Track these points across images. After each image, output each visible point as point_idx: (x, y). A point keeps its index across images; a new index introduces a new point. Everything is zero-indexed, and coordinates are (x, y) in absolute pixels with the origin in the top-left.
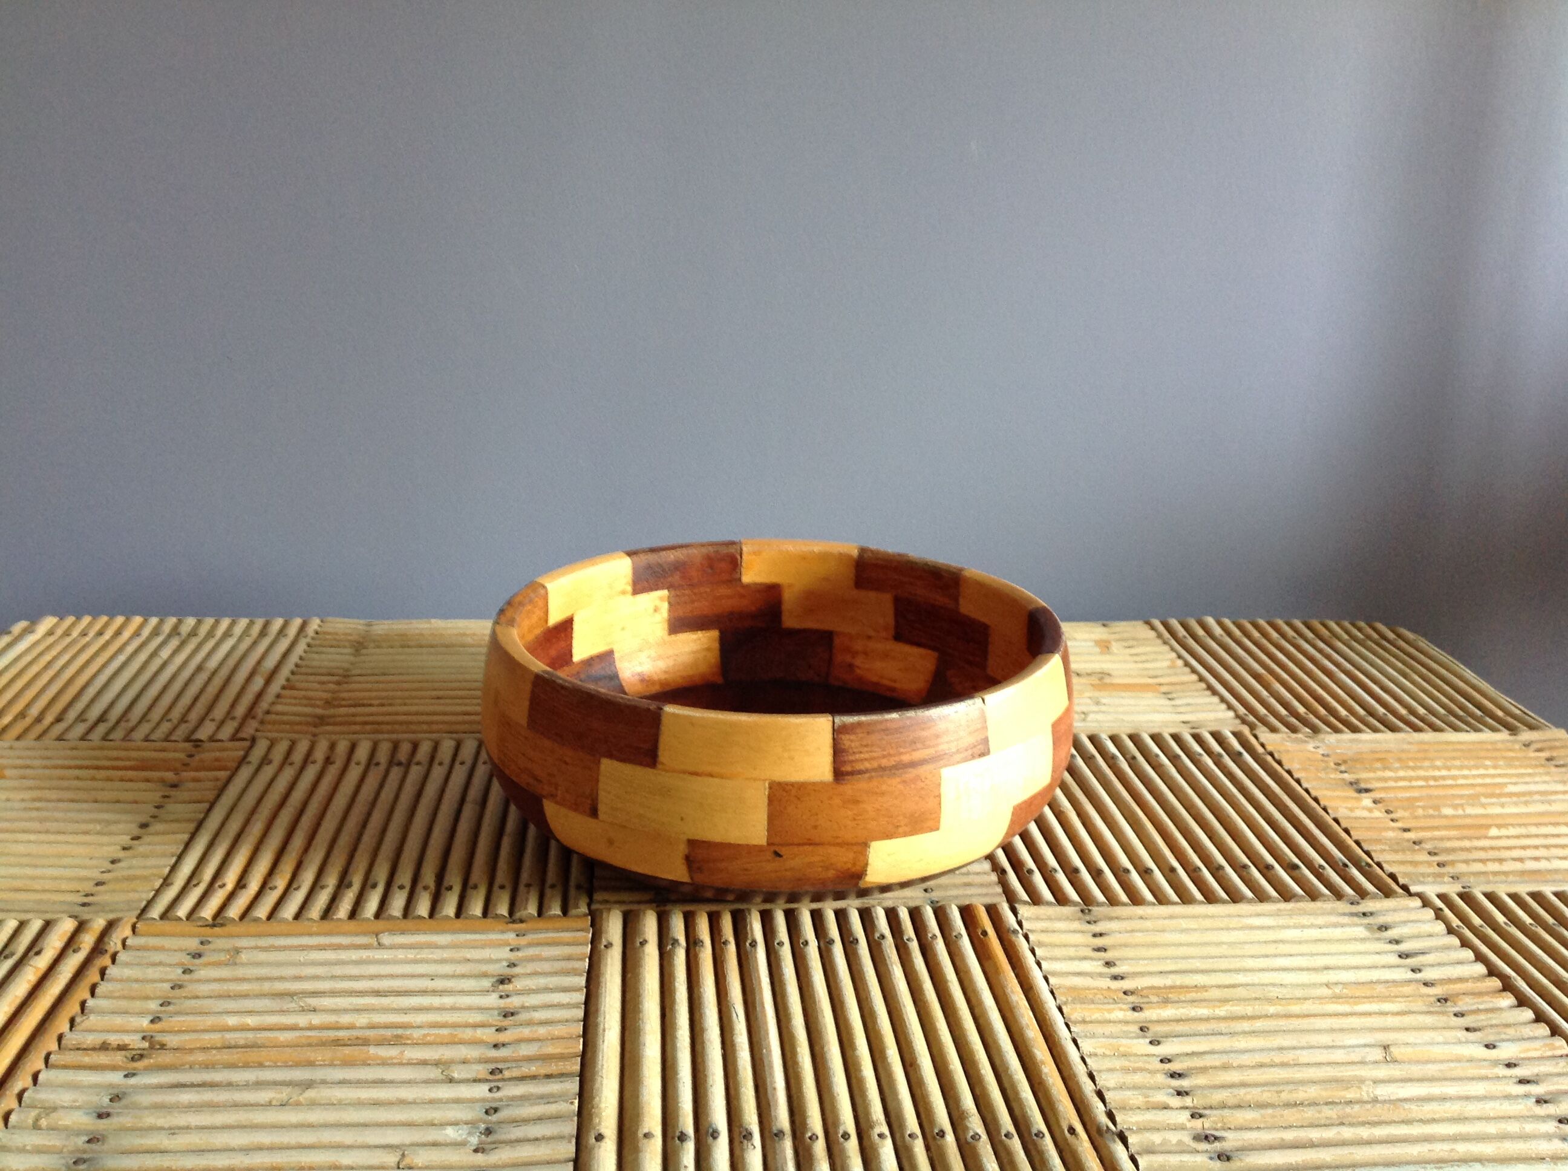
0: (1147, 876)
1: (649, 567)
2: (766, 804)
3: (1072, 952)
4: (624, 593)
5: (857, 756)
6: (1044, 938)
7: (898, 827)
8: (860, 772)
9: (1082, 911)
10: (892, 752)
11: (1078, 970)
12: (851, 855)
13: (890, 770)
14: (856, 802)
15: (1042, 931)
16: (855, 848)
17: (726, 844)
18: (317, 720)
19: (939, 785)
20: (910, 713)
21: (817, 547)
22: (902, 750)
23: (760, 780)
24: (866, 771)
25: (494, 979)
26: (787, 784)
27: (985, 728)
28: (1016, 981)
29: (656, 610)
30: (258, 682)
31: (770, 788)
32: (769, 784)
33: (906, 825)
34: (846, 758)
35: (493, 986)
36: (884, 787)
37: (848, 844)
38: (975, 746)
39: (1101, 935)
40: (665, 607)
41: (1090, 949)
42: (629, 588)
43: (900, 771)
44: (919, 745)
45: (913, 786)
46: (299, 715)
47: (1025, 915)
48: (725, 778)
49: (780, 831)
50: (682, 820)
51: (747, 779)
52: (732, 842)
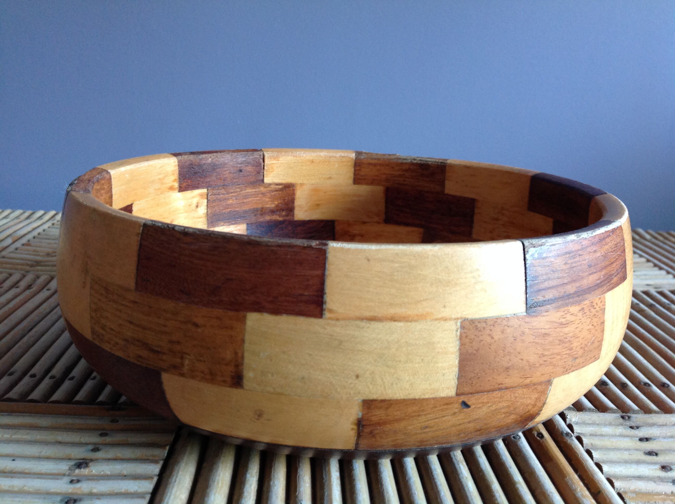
0: (666, 389)
2: (458, 347)
3: (626, 455)
4: (171, 188)
5: (547, 283)
6: (597, 442)
9: (623, 417)
11: (637, 473)
12: (535, 396)
13: (573, 297)
14: (546, 336)
15: (591, 435)
16: (539, 387)
17: (409, 400)
18: (35, 263)
23: (451, 319)
24: (555, 300)
25: (72, 463)
26: (480, 321)
28: (581, 484)
29: (197, 206)
30: (9, 241)
31: (462, 327)
32: (461, 323)
34: (537, 287)
35: (70, 469)
36: (568, 317)
37: (534, 384)
39: (647, 439)
41: (642, 453)
42: (176, 185)
44: (592, 269)
46: (26, 260)
47: (574, 420)
48: (411, 321)
49: (471, 377)
50: (357, 377)
51: (436, 320)
52: (417, 397)
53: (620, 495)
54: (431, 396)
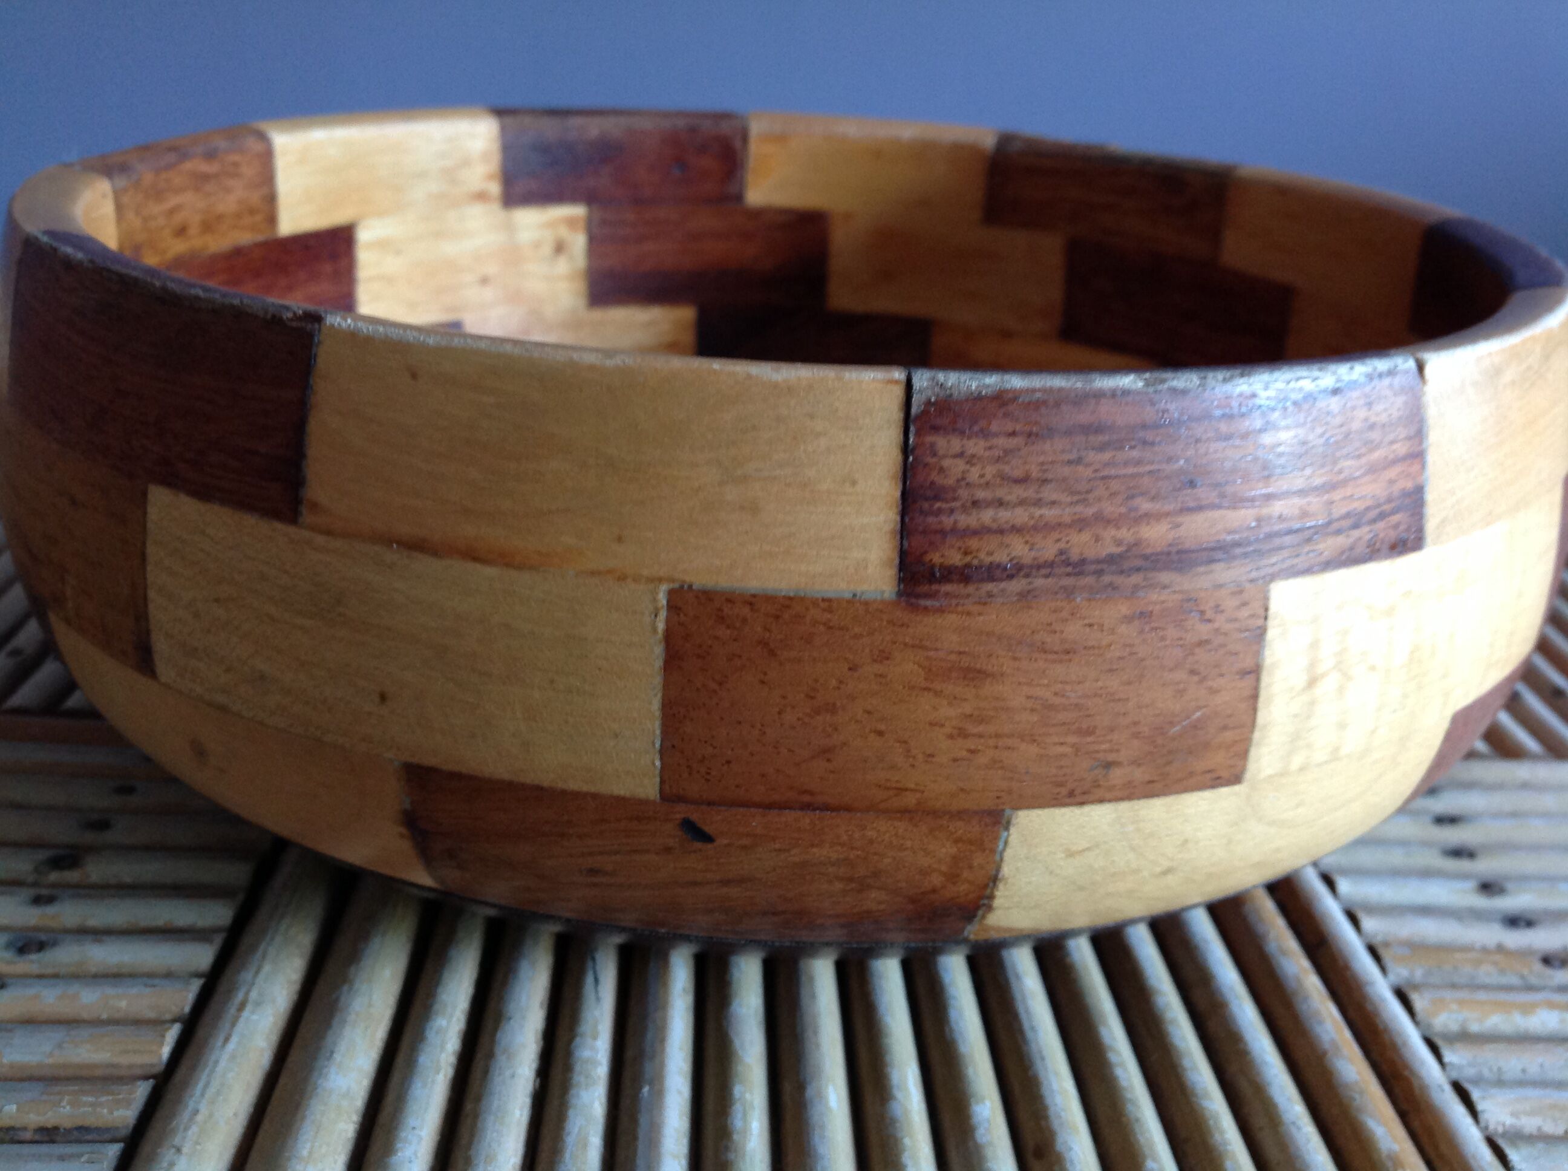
1: (543, 149)
2: (659, 663)
4: (481, 197)
5: (987, 516)
7: (1108, 765)
8: (993, 573)
10: (1110, 508)
12: (946, 850)
13: (1099, 573)
14: (973, 675)
16: (959, 828)
17: (524, 787)
19: (1260, 634)
20: (1186, 380)
21: (908, 131)
22: (1146, 506)
23: (637, 579)
24: (1017, 570)
26: (730, 598)
27: (1418, 456)
29: (560, 248)
31: (673, 607)
32: (671, 593)
33: (1136, 763)
34: (947, 521)
36: (1073, 630)
37: (935, 813)
38: (1382, 516)
40: (579, 242)
42: (495, 188)
43: (1136, 579)
44: (1204, 493)
45: (1172, 632)
48: (520, 567)
49: (704, 757)
50: (383, 698)
51: (593, 573)
52: (546, 784)
53: (1373, 951)
54: (585, 788)
